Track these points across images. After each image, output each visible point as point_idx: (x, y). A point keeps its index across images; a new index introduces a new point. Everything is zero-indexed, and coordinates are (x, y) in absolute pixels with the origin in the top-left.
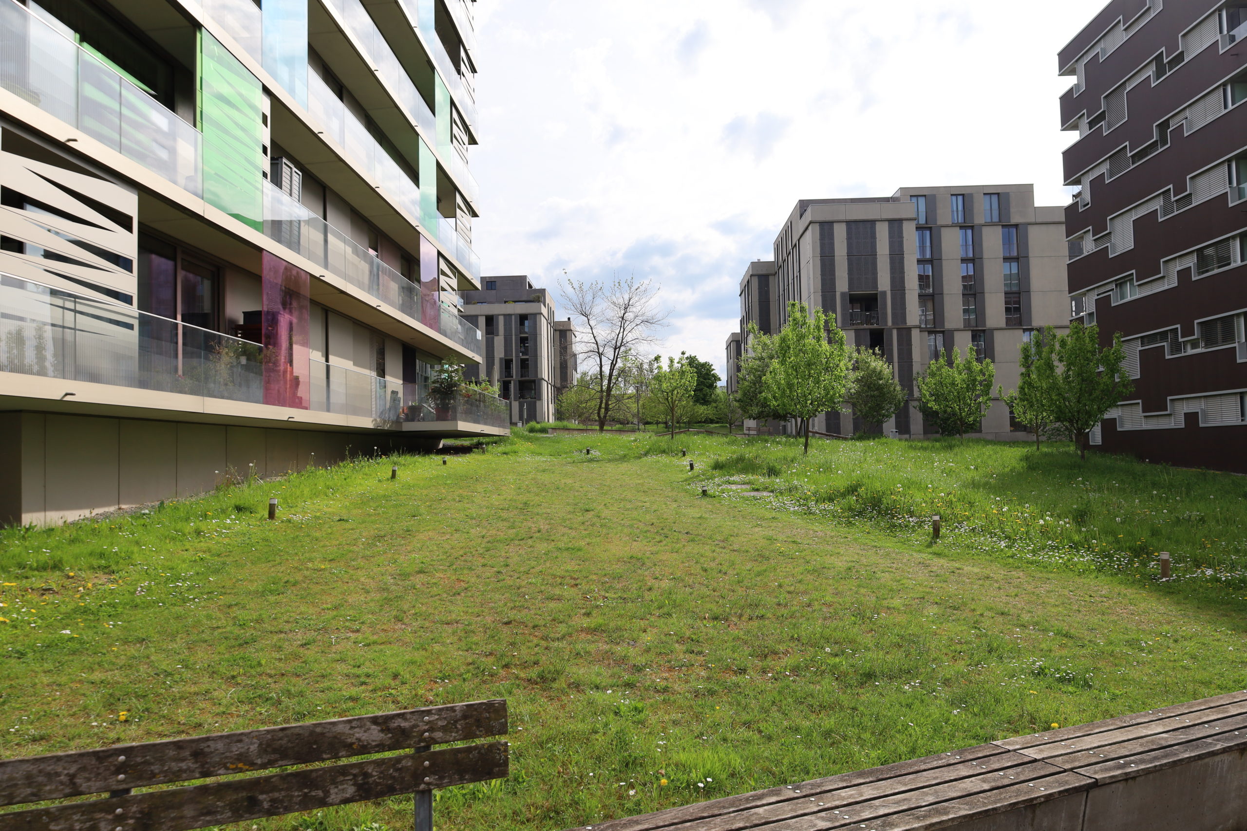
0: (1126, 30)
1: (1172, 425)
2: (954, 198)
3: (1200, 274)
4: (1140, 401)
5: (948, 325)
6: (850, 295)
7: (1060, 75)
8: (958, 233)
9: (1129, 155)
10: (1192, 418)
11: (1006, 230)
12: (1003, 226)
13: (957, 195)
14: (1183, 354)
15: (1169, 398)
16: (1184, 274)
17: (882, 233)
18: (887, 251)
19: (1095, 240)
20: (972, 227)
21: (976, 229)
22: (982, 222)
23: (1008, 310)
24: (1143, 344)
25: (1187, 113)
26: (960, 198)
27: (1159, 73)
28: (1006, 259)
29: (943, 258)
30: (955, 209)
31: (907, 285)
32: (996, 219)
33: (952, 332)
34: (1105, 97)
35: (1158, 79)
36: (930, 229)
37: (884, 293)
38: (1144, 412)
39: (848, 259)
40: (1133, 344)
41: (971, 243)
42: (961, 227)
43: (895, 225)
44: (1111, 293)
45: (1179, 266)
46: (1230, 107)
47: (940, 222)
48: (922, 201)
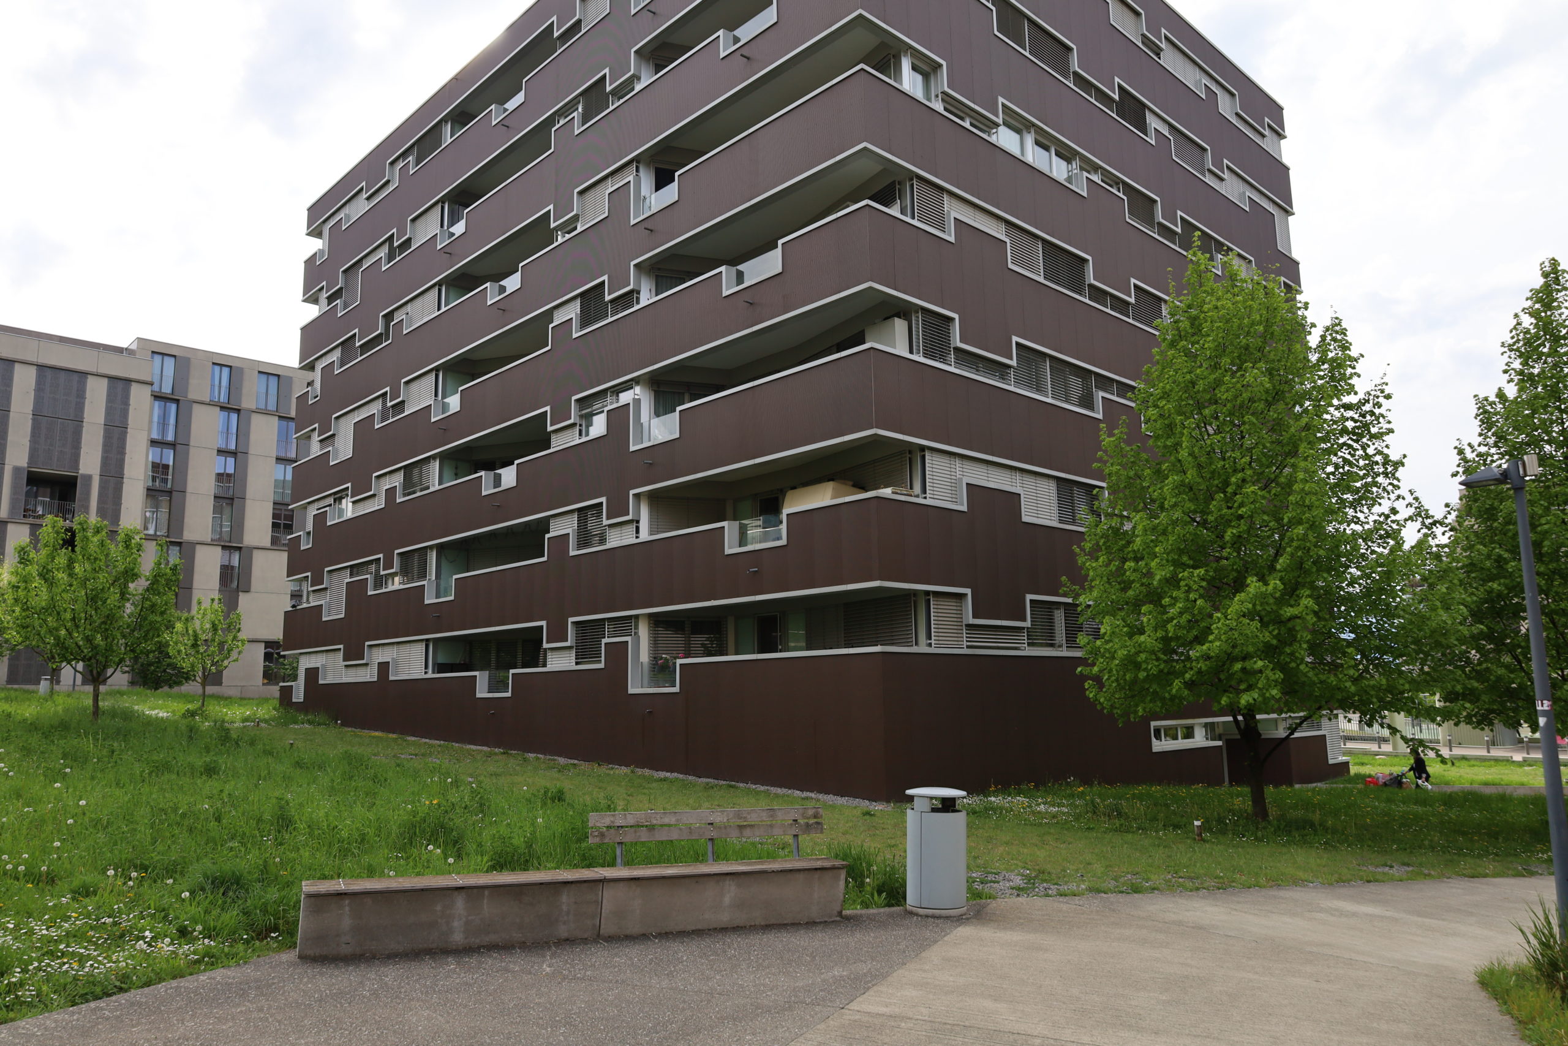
0: (368, 199)
1: (368, 679)
2: (217, 368)
3: (405, 495)
4: (341, 646)
5: (188, 536)
6: (29, 472)
7: (308, 234)
8: (217, 417)
9: (358, 344)
10: (384, 667)
11: (284, 423)
12: (280, 417)
13: (221, 365)
14: (384, 590)
15: (367, 643)
16: (391, 492)
17: (96, 394)
18: (101, 419)
19: (321, 441)
20: (238, 411)
21: (242, 412)
22: (253, 406)
23: (275, 526)
24: (351, 575)
25: (409, 308)
26: (226, 371)
27: (391, 257)
28: (279, 460)
29: (192, 443)
30: (217, 382)
31: (128, 471)
32: (272, 406)
33: (193, 545)
34: (345, 272)
35: (389, 263)
36: (177, 401)
37: (88, 478)
38: (344, 660)
39: (33, 420)
40: (343, 573)
41: (234, 430)
42: (222, 408)
43: (120, 386)
44: (327, 509)
45: (386, 484)
46: (443, 309)
47: (192, 396)
48: (169, 363)
